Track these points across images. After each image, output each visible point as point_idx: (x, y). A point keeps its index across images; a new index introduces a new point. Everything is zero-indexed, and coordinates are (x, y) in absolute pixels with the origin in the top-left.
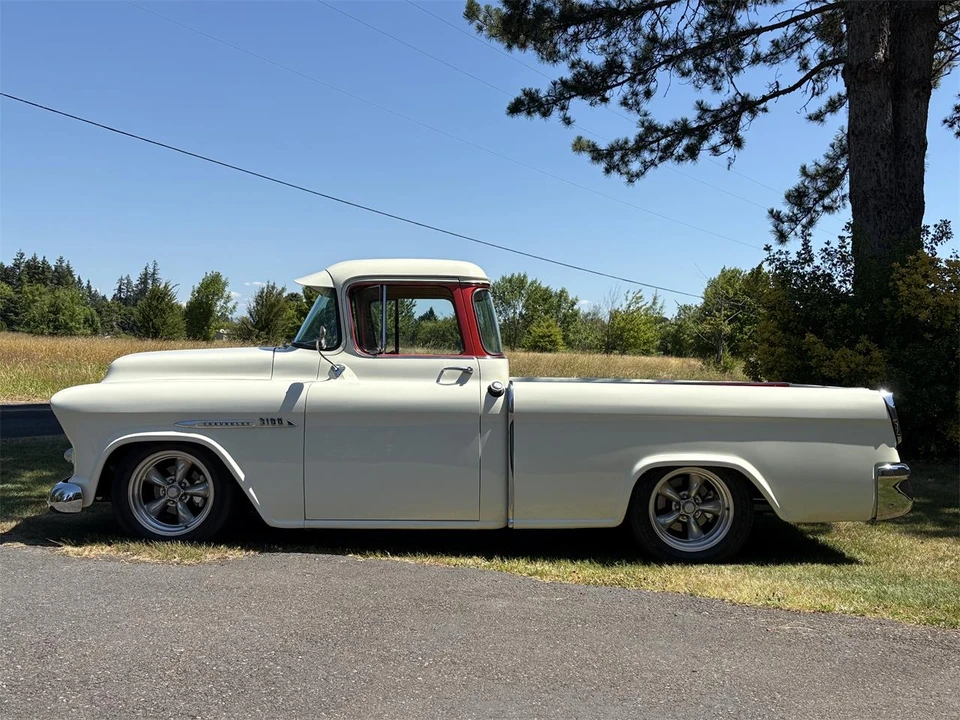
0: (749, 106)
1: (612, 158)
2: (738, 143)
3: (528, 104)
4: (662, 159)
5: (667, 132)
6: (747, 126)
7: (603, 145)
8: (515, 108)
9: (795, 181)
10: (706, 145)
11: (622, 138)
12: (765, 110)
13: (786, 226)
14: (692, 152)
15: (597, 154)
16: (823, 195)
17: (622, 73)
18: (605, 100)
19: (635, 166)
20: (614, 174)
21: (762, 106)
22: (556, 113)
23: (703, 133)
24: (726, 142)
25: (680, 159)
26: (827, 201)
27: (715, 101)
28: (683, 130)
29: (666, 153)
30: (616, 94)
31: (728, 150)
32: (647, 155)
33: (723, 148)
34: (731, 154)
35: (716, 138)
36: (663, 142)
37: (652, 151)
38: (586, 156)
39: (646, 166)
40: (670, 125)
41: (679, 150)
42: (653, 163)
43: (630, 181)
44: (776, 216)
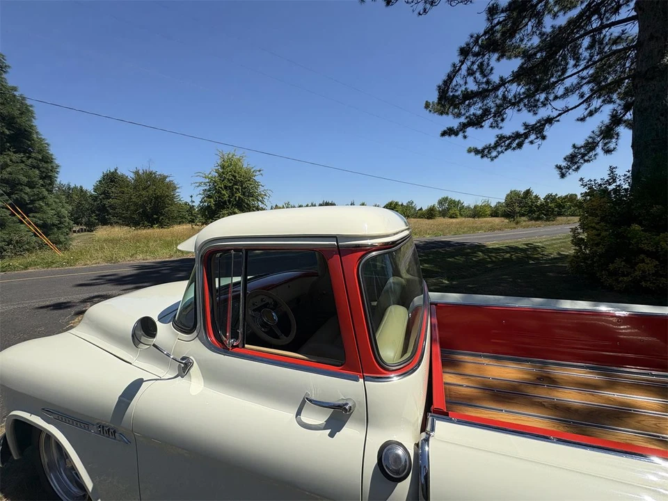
0: (549, 121)
1: (483, 152)
2: (544, 138)
3: (449, 132)
4: (506, 150)
5: (510, 138)
6: (548, 130)
7: (480, 148)
8: (444, 134)
9: (570, 151)
10: (527, 141)
11: (488, 144)
12: (558, 121)
13: (564, 171)
14: (520, 145)
15: (477, 152)
16: (584, 155)
17: (490, 114)
18: (482, 127)
19: (494, 154)
20: (485, 159)
21: (557, 119)
22: (461, 135)
23: (526, 136)
24: (537, 138)
25: (514, 149)
26: (586, 158)
28: (517, 135)
29: (508, 147)
30: (487, 124)
31: (539, 141)
32: (499, 149)
33: (536, 141)
34: (540, 143)
35: (532, 137)
36: (507, 142)
37: (502, 146)
38: (473, 154)
39: (499, 153)
40: (510, 134)
41: (514, 145)
42: (502, 152)
43: (492, 160)
44: (559, 168)
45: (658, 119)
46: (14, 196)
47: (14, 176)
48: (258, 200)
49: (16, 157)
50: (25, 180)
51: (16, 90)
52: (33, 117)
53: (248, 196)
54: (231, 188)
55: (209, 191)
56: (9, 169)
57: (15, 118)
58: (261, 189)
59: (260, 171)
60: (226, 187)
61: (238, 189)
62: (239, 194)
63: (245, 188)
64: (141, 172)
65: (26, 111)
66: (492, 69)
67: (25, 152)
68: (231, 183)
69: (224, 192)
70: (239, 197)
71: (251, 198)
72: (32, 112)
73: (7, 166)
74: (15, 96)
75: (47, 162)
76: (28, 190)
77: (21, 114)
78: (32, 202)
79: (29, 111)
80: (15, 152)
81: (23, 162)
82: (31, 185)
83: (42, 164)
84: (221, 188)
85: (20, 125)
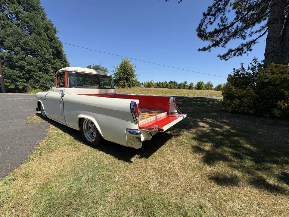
0: (254, 42)
1: (224, 57)
2: (251, 50)
7: (222, 55)
8: (199, 50)
12: (257, 42)
14: (241, 54)
15: (221, 57)
18: (219, 46)
19: (227, 58)
20: (224, 60)
22: (208, 50)
25: (237, 56)
27: (244, 42)
28: (238, 50)
29: (235, 55)
31: (248, 52)
35: (245, 50)
37: (231, 54)
38: (219, 58)
39: (229, 58)
40: (235, 49)
41: (238, 54)
42: (231, 57)
43: (226, 61)
45: (275, 42)
47: (57, 66)
48: (134, 78)
49: (58, 60)
51: (58, 39)
52: (63, 47)
53: (130, 76)
54: (124, 73)
55: (117, 73)
56: (56, 64)
57: (57, 48)
58: (135, 74)
59: (136, 66)
60: (122, 72)
61: (126, 73)
62: (126, 75)
63: (129, 73)
64: (95, 66)
65: (60, 45)
66: (227, 19)
67: (60, 59)
68: (124, 70)
69: (121, 74)
70: (127, 76)
71: (131, 77)
72: (62, 45)
73: (55, 63)
74: (58, 41)
75: (65, 62)
77: (60, 46)
79: (61, 45)
80: (57, 59)
81: (59, 62)
83: (64, 63)
84: (120, 72)
85: (59, 50)
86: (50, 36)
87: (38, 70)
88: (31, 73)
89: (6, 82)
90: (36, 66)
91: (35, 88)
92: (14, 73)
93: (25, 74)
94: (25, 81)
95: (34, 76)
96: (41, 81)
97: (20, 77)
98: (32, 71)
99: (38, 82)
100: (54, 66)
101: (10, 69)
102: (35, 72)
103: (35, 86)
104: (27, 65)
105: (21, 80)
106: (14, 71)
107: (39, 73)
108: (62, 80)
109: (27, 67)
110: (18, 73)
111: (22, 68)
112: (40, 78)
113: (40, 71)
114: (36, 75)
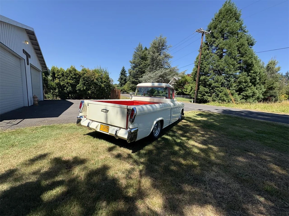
46: (239, 86)
50: (244, 81)
76: (244, 84)
78: (245, 88)
80: (245, 72)
82: (245, 82)
85: (249, 63)
86: (243, 51)
87: (221, 86)
88: (214, 89)
89: (199, 96)
90: (220, 82)
91: (214, 101)
92: (205, 89)
93: (211, 90)
94: (210, 95)
95: (216, 91)
96: (220, 94)
97: (207, 92)
98: (216, 87)
99: (218, 95)
100: (239, 80)
101: (203, 87)
102: (218, 87)
103: (215, 99)
104: (214, 83)
105: (206, 95)
106: (205, 88)
107: (221, 88)
108: (244, 93)
109: (213, 84)
110: (207, 89)
111: (210, 85)
112: (221, 92)
113: (222, 87)
114: (218, 90)
